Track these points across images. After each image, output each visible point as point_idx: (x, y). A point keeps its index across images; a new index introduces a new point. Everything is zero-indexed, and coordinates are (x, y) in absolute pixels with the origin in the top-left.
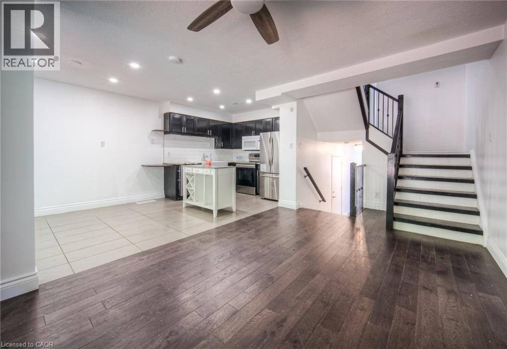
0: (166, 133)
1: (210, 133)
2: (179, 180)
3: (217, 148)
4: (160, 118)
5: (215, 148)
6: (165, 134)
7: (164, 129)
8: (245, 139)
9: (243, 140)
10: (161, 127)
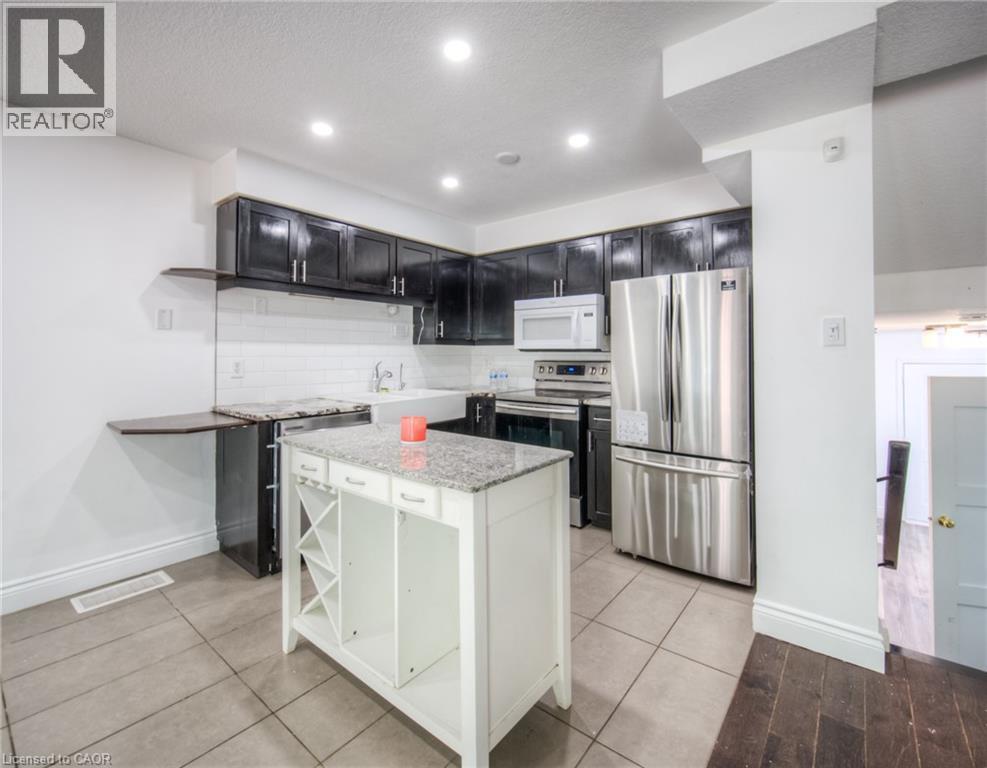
0: (223, 281)
1: (399, 287)
2: (274, 486)
3: (424, 341)
4: (198, 220)
5: (415, 342)
6: (219, 288)
7: (219, 266)
8: (525, 310)
9: (517, 314)
10: (204, 258)
